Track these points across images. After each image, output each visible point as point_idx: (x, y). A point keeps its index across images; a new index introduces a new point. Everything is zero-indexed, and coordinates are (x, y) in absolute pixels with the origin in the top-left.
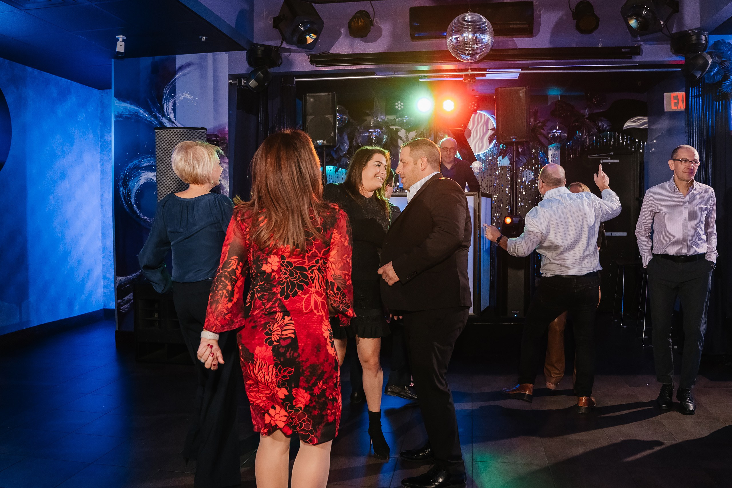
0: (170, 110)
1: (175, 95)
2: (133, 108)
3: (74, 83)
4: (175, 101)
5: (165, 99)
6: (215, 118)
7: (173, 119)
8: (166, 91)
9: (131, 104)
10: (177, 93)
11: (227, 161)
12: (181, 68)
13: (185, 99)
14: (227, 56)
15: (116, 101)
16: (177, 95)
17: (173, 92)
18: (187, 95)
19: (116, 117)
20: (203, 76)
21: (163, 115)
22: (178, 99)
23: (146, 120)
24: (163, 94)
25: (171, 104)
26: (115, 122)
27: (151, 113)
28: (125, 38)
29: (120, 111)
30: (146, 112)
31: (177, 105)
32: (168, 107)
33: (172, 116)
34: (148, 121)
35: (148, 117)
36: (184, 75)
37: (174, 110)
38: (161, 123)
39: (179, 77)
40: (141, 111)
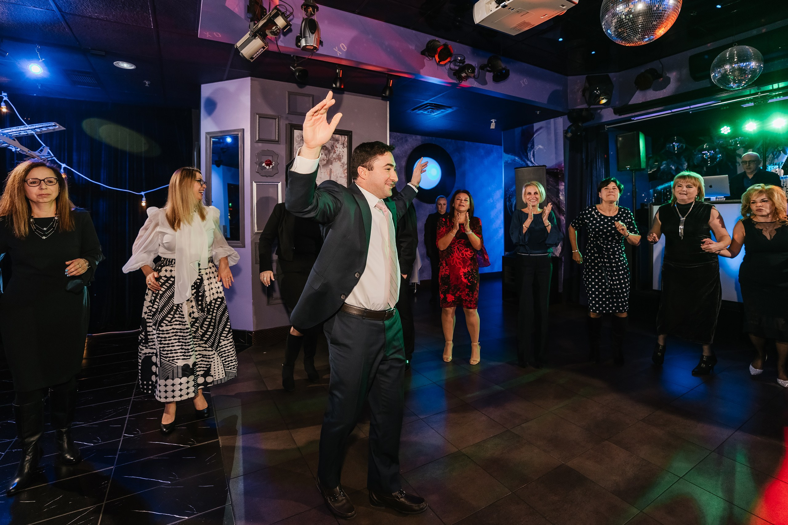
0: (531, 156)
1: (534, 147)
2: (512, 157)
3: (495, 146)
4: (534, 151)
5: (529, 150)
6: (556, 159)
7: (533, 161)
8: (529, 146)
9: (512, 155)
10: (535, 145)
11: (564, 184)
12: (537, 131)
13: (539, 148)
14: (562, 119)
15: (504, 155)
16: (535, 147)
17: (533, 146)
18: (540, 146)
19: (505, 163)
20: (549, 133)
21: (528, 160)
22: (536, 149)
23: (519, 163)
24: (527, 147)
25: (532, 153)
26: (504, 166)
27: (521, 159)
28: (496, 120)
29: (506, 160)
30: (519, 159)
31: (535, 153)
32: (531, 155)
33: (532, 160)
34: (521, 164)
35: (520, 161)
36: (538, 134)
37: (534, 156)
38: (527, 164)
39: (535, 136)
40: (517, 158)
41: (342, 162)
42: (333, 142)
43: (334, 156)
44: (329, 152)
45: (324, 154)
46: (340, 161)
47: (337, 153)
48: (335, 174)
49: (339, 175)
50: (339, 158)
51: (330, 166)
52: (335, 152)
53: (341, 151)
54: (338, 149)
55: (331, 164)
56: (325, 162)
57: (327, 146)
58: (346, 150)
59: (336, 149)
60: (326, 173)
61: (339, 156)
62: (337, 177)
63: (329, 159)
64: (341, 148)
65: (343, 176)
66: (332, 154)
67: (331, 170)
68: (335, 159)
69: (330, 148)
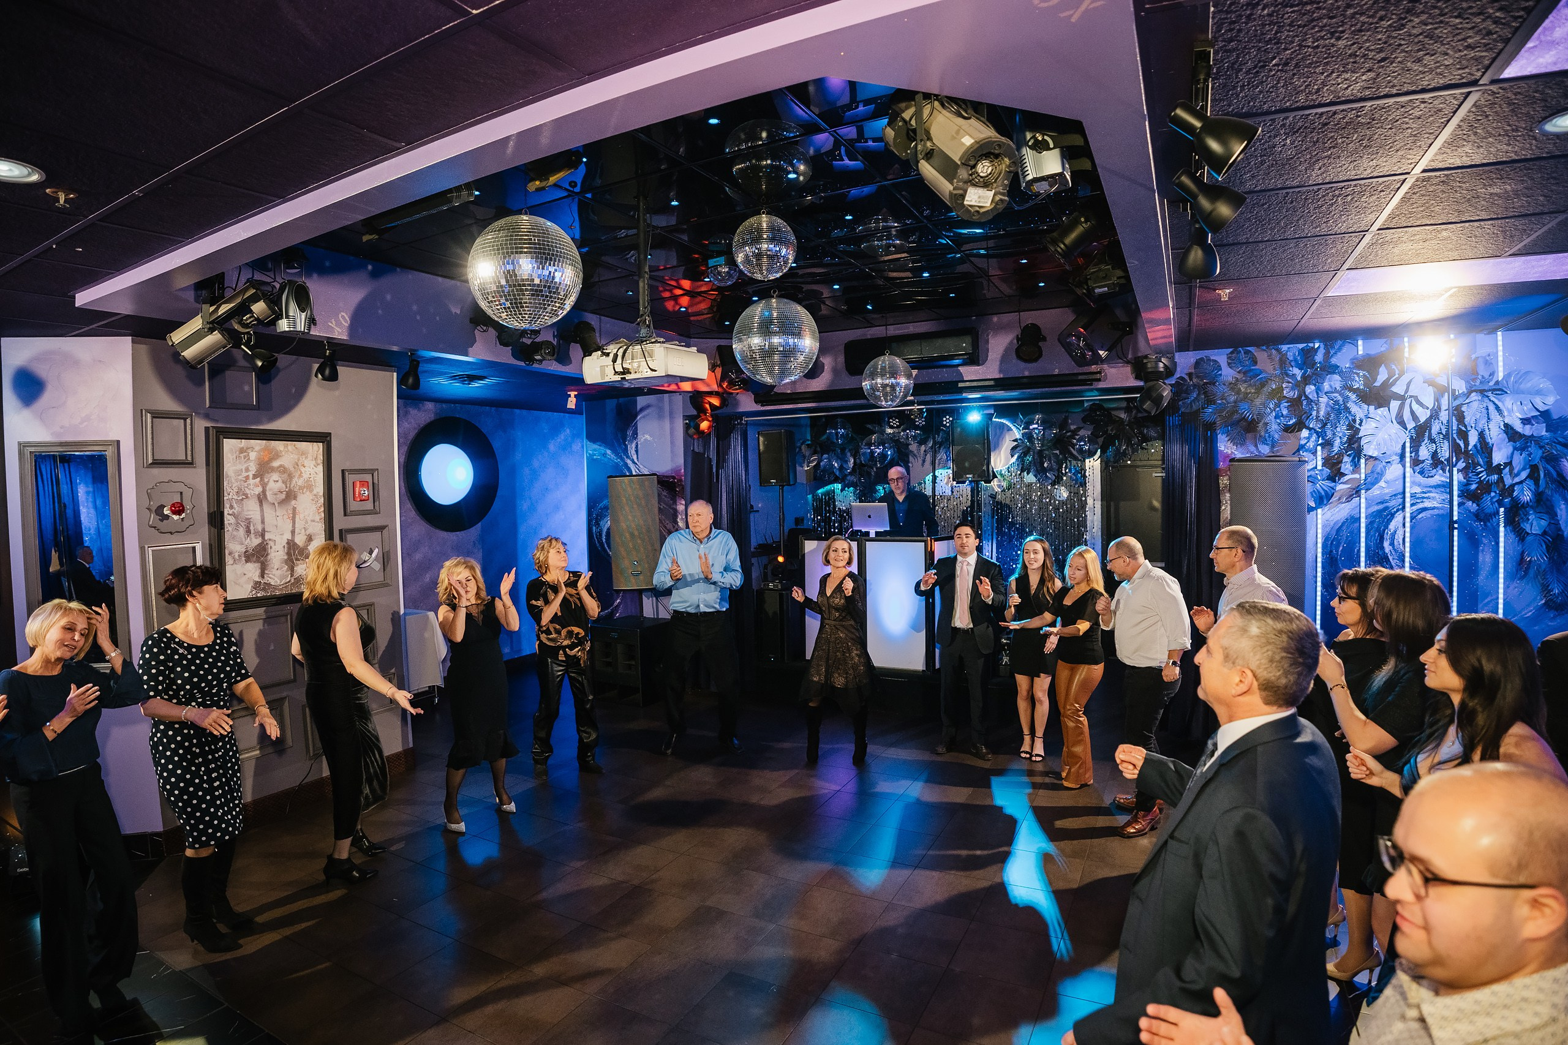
41: (315, 492)
42: (296, 457)
43: (300, 482)
44: (291, 476)
45: (280, 481)
46: (311, 491)
47: (305, 476)
48: (302, 516)
49: (309, 519)
50: (309, 486)
51: (293, 502)
52: (300, 476)
53: (312, 472)
54: (307, 469)
55: (295, 498)
56: (283, 496)
57: (286, 466)
58: (320, 469)
59: (303, 469)
60: (286, 517)
61: (308, 481)
62: (306, 522)
63: (290, 490)
64: (312, 466)
65: (317, 518)
66: (294, 481)
67: (294, 509)
68: (301, 488)
69: (292, 469)
